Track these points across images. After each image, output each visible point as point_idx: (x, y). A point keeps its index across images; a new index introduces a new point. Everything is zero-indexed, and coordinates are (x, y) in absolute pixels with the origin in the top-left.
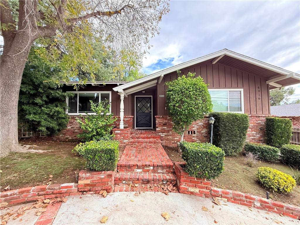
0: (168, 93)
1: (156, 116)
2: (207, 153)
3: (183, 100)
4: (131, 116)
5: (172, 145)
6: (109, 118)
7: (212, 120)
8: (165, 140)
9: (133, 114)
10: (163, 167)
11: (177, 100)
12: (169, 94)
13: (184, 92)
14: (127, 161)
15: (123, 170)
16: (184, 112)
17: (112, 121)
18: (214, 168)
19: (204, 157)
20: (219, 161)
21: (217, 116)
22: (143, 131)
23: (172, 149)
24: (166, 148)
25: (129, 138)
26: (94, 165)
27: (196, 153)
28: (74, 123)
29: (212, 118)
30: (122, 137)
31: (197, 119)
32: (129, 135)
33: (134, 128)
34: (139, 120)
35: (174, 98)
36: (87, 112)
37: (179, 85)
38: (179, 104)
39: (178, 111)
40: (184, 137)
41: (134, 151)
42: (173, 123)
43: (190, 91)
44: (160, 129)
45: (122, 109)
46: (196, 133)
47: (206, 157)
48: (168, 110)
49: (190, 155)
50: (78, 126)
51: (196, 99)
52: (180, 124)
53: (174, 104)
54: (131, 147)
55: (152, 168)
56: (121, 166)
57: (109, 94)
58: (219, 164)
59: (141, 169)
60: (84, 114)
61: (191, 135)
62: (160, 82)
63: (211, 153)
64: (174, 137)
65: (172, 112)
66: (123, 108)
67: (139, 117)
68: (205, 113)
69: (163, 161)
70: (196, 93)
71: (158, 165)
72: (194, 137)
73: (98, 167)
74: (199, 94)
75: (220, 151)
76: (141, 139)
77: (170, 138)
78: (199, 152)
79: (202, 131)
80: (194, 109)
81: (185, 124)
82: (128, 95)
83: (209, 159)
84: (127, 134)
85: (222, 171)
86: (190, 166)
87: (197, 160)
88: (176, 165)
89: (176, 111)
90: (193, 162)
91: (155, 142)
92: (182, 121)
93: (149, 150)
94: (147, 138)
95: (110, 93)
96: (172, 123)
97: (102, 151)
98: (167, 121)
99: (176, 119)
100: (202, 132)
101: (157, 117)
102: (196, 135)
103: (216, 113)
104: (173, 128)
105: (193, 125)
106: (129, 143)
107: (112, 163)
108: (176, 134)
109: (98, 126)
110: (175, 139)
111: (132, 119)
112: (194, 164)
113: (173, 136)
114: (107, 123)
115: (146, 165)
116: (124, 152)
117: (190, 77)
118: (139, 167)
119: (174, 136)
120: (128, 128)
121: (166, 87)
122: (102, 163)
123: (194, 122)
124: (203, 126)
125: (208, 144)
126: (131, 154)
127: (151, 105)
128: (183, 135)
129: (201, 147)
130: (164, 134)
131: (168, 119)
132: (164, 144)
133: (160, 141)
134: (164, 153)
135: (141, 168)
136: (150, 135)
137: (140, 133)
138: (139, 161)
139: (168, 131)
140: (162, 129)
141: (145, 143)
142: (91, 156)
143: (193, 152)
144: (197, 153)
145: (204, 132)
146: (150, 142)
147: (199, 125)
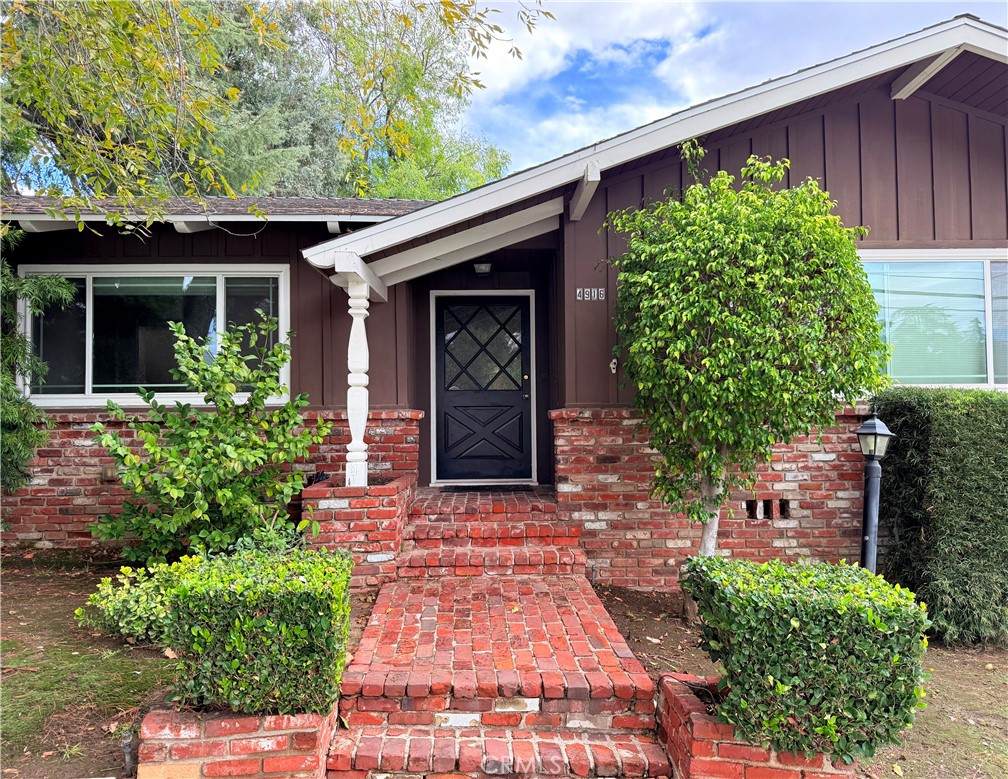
0: (626, 281)
1: (554, 414)
2: (834, 613)
3: (712, 321)
4: (408, 414)
5: (650, 582)
6: (283, 422)
7: (876, 435)
8: (612, 554)
9: (420, 401)
10: (594, 699)
11: (677, 321)
12: (635, 283)
13: (719, 273)
14: (392, 668)
15: (375, 714)
16: (713, 390)
17: (297, 442)
18: (872, 696)
19: (814, 637)
20: (896, 658)
21: (911, 409)
22: (479, 501)
23: (652, 605)
24: (614, 597)
25: (398, 538)
26: (225, 682)
27: (775, 616)
28: (69, 452)
29: (874, 426)
30: (362, 537)
31: (797, 428)
32: (400, 524)
33: (424, 480)
34: (456, 432)
35: (662, 309)
36: (148, 389)
37: (691, 234)
38: (687, 347)
39: (683, 383)
40: (720, 534)
41: (428, 616)
42: (655, 451)
43: (751, 271)
44: (579, 489)
45: (357, 372)
46: (793, 513)
47: (824, 635)
48: (626, 376)
49: (740, 625)
50: (92, 473)
51: (790, 315)
52: (694, 456)
53: (660, 344)
54: (413, 591)
55: (532, 705)
56: (361, 694)
57: (276, 280)
58: (894, 675)
59: (473, 711)
60: (134, 400)
61: (764, 524)
62: (578, 212)
63: (855, 614)
64: (665, 537)
65: (650, 391)
66: (366, 367)
67: (458, 414)
68: (842, 394)
69: (597, 669)
70: (790, 281)
71: (566, 690)
72: (781, 534)
73: (245, 694)
74: (804, 288)
75: (903, 601)
76: (468, 548)
77: (639, 541)
78: (789, 609)
79: (828, 497)
80: (774, 372)
81: (726, 458)
82: (393, 290)
83: (843, 648)
84: (390, 515)
85: (913, 710)
86: (742, 684)
87: (779, 655)
88: (669, 686)
89: (670, 386)
90: (757, 667)
91: (550, 566)
92: (705, 442)
93: (516, 609)
94: (506, 539)
95: (282, 272)
96: (648, 451)
97: (266, 604)
98: (620, 441)
99: (669, 430)
100: (831, 504)
101: (562, 419)
102: (792, 524)
103: (909, 392)
104: (658, 482)
105: (778, 467)
106: (402, 572)
107: (317, 670)
108: (673, 520)
109: (222, 472)
110: (671, 544)
111: (414, 427)
112: (762, 674)
113: (657, 526)
114: (269, 456)
115: (500, 691)
116: (374, 621)
117: (760, 182)
118: (458, 701)
119: (664, 530)
120: (393, 485)
121: (614, 242)
122: (265, 672)
123: (778, 449)
124: (835, 468)
125: (849, 570)
126: (412, 630)
127: (524, 348)
128: (716, 520)
129: (805, 583)
130: (602, 515)
131: (629, 431)
132: (603, 576)
133: (583, 559)
134: (605, 622)
135: (476, 704)
136: (521, 526)
137: (462, 510)
138: (461, 666)
139: (628, 501)
140: (594, 489)
141: (492, 567)
142: (205, 633)
143: (756, 609)
144: (781, 618)
145: (843, 504)
146: (522, 565)
147: (810, 465)
